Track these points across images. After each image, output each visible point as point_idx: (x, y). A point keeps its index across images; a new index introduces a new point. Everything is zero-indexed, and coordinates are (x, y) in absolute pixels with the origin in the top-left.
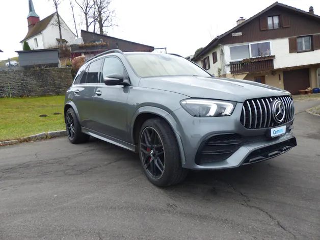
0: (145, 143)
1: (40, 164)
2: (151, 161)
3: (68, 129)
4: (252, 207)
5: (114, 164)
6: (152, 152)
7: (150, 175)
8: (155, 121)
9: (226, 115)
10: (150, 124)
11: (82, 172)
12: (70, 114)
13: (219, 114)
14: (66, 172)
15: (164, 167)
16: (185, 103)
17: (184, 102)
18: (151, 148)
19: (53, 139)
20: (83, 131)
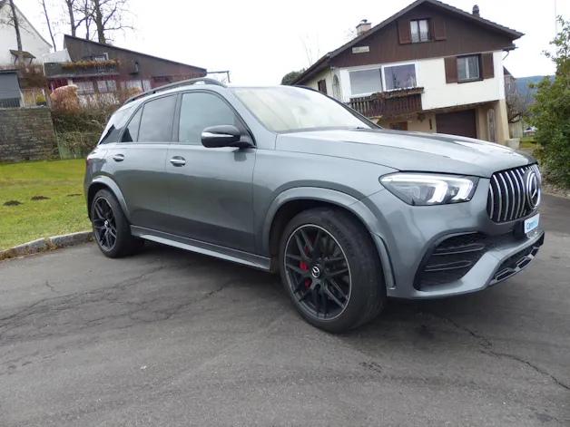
0: (298, 253)
1: (68, 303)
2: (312, 287)
3: (98, 230)
4: (501, 355)
5: (220, 294)
6: (316, 270)
7: (310, 311)
8: (325, 214)
9: (461, 201)
10: (310, 220)
11: (168, 315)
12: (102, 202)
13: (448, 200)
14: (134, 316)
15: (348, 298)
16: (390, 180)
17: (385, 180)
18: (313, 264)
19: (62, 249)
20: (134, 233)
